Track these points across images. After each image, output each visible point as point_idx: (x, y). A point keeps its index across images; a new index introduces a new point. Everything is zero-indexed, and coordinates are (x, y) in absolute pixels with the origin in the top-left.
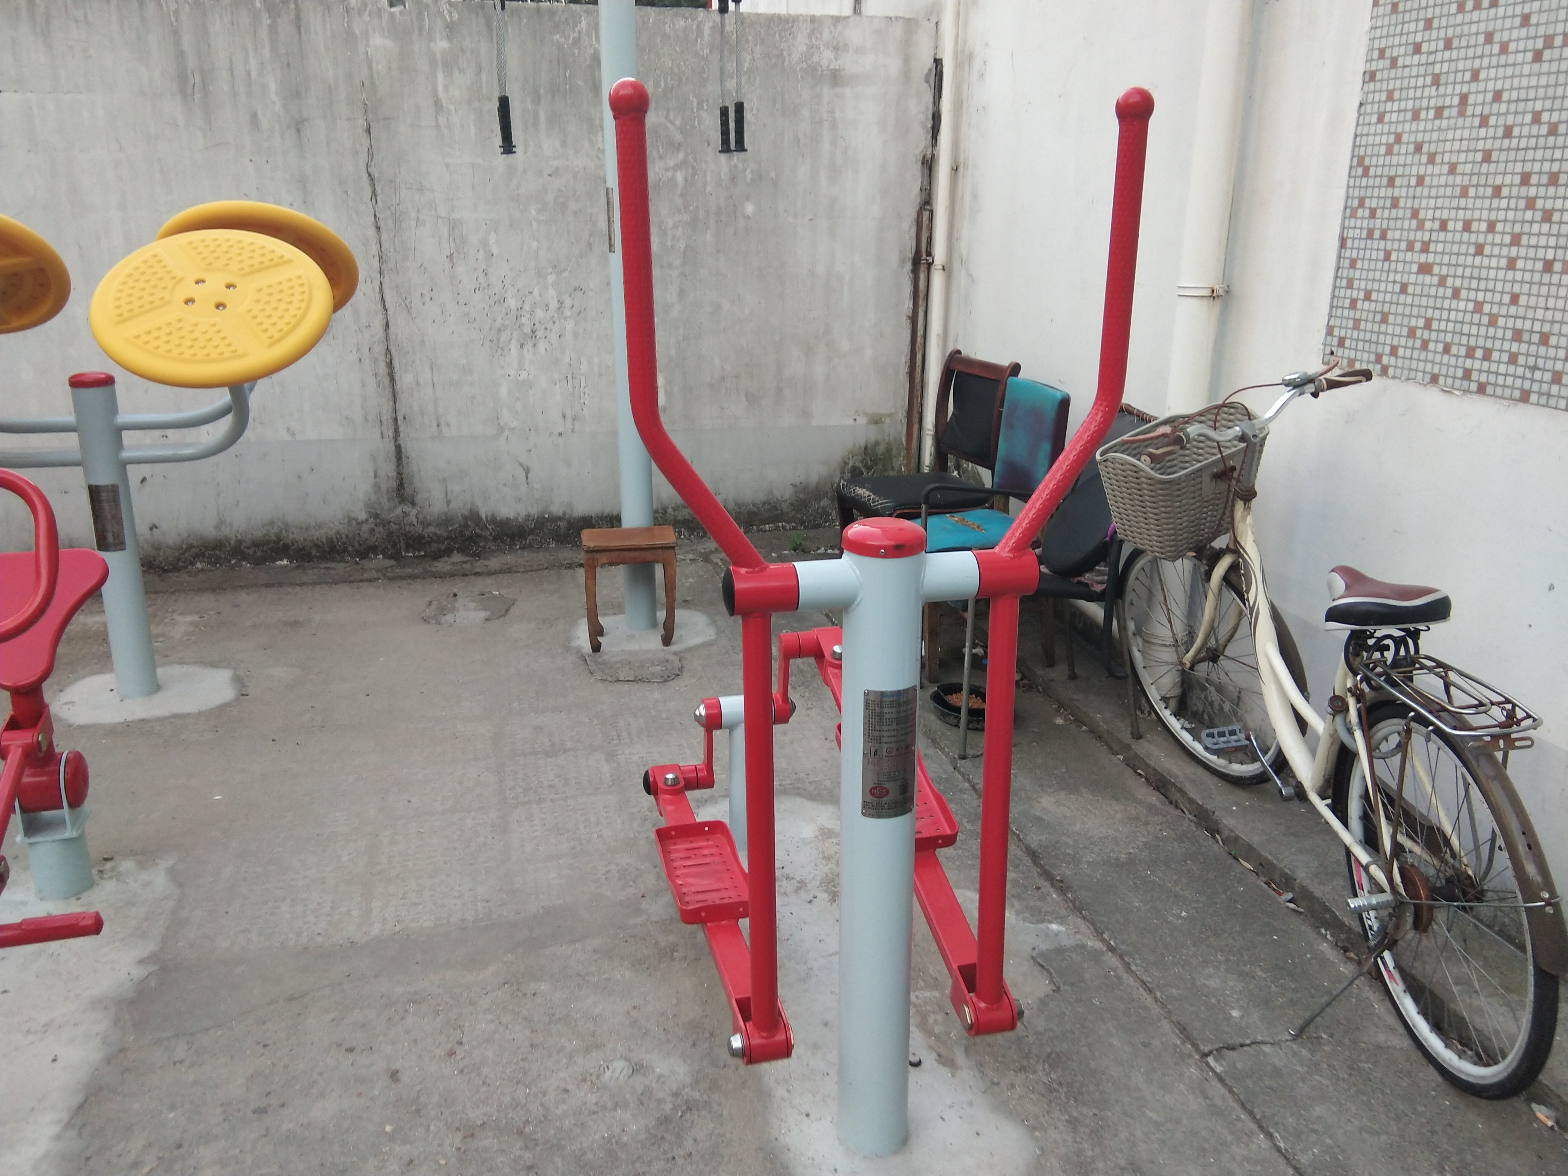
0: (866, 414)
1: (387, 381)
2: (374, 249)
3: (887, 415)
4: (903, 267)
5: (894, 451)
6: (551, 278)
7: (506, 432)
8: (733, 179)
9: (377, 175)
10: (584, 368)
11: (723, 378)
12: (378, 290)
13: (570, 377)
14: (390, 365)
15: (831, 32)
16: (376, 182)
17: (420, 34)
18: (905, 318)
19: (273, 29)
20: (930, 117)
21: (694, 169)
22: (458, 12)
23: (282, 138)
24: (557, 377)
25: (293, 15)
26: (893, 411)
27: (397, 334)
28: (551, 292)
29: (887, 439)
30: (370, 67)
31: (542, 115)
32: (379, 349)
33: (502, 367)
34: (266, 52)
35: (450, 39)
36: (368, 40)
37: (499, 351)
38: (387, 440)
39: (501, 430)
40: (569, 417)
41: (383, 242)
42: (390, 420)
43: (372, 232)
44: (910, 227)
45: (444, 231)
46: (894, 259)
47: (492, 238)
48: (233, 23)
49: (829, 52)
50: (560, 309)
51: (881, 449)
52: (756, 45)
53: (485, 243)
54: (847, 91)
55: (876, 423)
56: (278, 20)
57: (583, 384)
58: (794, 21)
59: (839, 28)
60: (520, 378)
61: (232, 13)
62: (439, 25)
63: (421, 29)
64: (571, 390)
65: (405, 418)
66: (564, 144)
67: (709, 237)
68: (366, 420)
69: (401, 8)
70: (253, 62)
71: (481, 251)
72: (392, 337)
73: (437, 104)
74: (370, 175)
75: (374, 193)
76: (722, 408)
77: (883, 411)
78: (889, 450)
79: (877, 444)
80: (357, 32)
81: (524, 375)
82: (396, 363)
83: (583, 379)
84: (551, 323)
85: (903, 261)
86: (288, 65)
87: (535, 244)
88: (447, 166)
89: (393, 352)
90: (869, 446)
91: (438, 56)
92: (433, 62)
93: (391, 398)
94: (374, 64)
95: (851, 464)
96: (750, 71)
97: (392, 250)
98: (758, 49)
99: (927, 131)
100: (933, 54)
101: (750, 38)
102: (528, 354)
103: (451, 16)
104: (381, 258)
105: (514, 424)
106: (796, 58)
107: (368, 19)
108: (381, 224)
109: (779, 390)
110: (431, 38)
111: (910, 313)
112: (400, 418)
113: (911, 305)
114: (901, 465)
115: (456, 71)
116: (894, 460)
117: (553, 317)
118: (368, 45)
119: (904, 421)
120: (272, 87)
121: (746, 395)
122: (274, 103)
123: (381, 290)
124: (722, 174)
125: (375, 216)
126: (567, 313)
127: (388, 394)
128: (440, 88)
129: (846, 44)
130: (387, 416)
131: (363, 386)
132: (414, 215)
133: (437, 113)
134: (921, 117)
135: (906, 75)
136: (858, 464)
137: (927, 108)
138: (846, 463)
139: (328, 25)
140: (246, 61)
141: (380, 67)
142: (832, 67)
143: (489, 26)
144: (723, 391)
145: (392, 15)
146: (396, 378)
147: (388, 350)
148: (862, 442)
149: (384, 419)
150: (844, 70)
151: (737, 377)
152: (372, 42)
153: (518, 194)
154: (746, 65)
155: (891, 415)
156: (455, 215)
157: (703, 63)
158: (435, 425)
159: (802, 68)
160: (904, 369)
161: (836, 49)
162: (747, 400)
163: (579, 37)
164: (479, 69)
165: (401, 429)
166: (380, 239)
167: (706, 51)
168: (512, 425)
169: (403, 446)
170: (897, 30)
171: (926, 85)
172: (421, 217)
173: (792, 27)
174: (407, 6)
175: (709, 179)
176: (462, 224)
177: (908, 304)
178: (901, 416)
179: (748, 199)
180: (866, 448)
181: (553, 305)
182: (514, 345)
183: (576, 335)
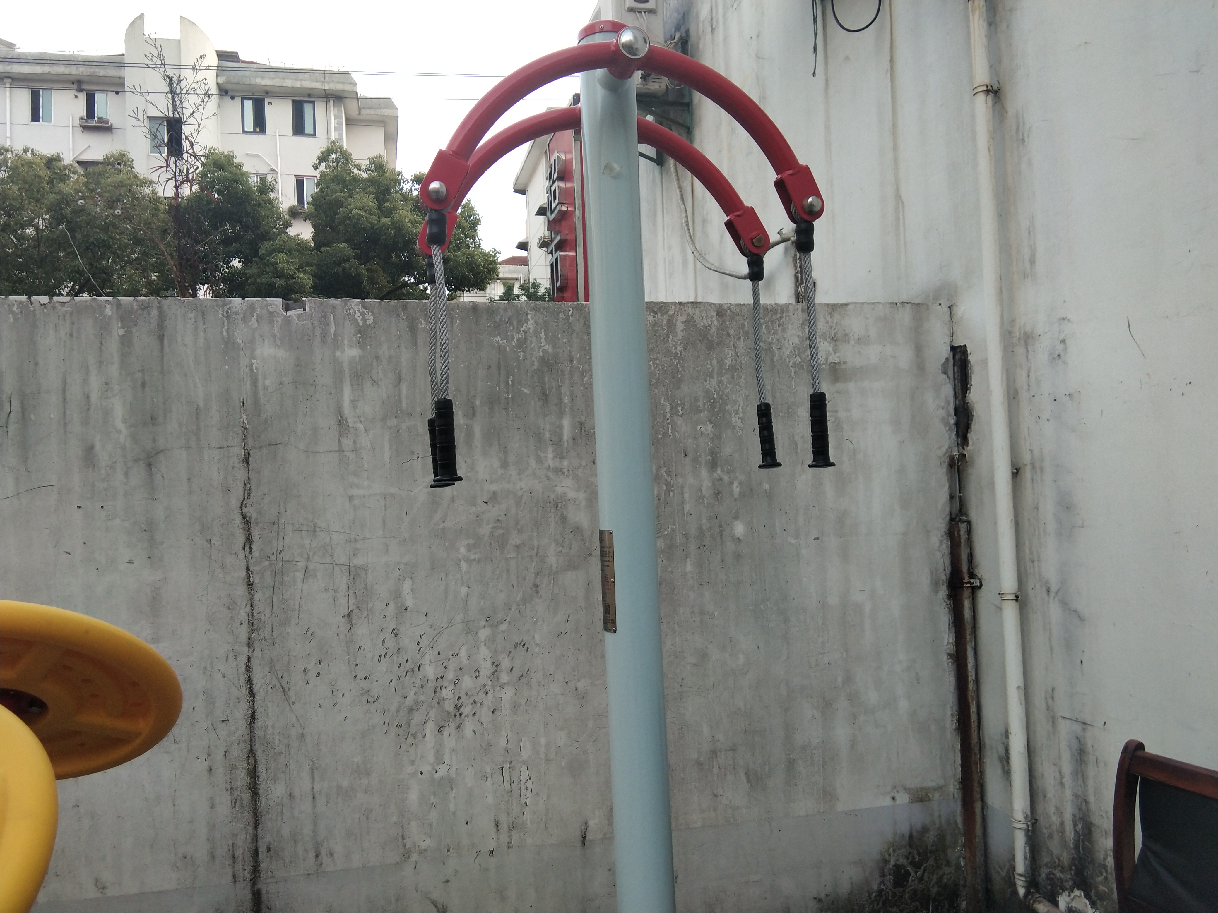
0: (906, 789)
1: (246, 797)
2: (243, 613)
3: (935, 789)
4: (936, 592)
5: (949, 838)
6: (484, 634)
7: (415, 857)
8: (717, 495)
9: (254, 515)
10: (526, 754)
11: (714, 753)
12: (243, 668)
13: (506, 766)
14: (253, 773)
15: (827, 322)
16: (252, 525)
17: (324, 342)
18: (945, 657)
19: (126, 341)
20: (952, 411)
21: (668, 484)
22: (373, 314)
23: (126, 474)
24: (488, 769)
25: (154, 322)
26: (942, 782)
27: (266, 727)
28: (484, 652)
29: (937, 822)
30: (255, 383)
31: (477, 430)
32: (239, 752)
33: (413, 762)
34: (114, 369)
35: (361, 345)
36: (253, 350)
37: (410, 740)
38: (240, 885)
39: (406, 855)
40: (504, 826)
41: (256, 602)
42: (248, 855)
43: (241, 590)
44: (941, 543)
45: (342, 581)
46: (924, 582)
47: (407, 586)
48: (71, 335)
49: (826, 344)
50: (495, 674)
51: (931, 836)
52: (739, 338)
53: (397, 594)
54: (851, 386)
55: (921, 800)
56: (134, 330)
57: (525, 777)
58: (783, 311)
59: (837, 316)
60: (437, 776)
61: (73, 323)
62: (349, 329)
63: (324, 335)
64: (507, 786)
65: (269, 849)
66: (505, 465)
67: (689, 568)
68: (213, 857)
69: (300, 311)
70: (95, 383)
71: (392, 606)
72: (259, 733)
73: (342, 422)
74: (244, 517)
75: (249, 540)
76: (715, 796)
77: (930, 784)
78: (941, 837)
79: (925, 830)
80: (240, 341)
81: (443, 771)
82: (261, 769)
83: (524, 768)
84: (482, 694)
85: (935, 584)
86: (143, 385)
87: (464, 590)
88: (351, 498)
89: (260, 755)
90: (915, 834)
91: (346, 366)
92: (338, 375)
93: (251, 820)
94: (260, 377)
95: (892, 863)
96: (733, 368)
97: (268, 612)
98: (741, 344)
99: (950, 429)
100: (948, 343)
101: (732, 332)
102: (449, 741)
103: (364, 320)
104: (251, 624)
105: (426, 843)
106: (788, 352)
107: (256, 325)
108: (256, 579)
109: (791, 764)
110: (337, 344)
111: (952, 649)
112: (262, 849)
113: (952, 639)
114: (959, 857)
115: (368, 384)
116: (949, 851)
117: (484, 686)
118: (253, 357)
119: (958, 795)
120: (119, 412)
121: (747, 774)
122: (119, 432)
123: (248, 669)
124: (704, 489)
125: (248, 569)
126: (504, 678)
127: (247, 816)
128: (346, 404)
129: (846, 335)
130: (243, 850)
131: (212, 807)
132: (301, 565)
133: (340, 435)
134: (942, 412)
135: (920, 366)
136: (902, 861)
137: (948, 403)
138: (886, 862)
139: (202, 334)
140: (86, 381)
141: (267, 382)
142: (831, 360)
143: (413, 329)
144: (716, 770)
145: (288, 320)
146: (260, 792)
147: (252, 752)
148: (904, 829)
149: (239, 853)
150: (845, 363)
151: (733, 749)
152: (258, 352)
153: (444, 529)
154: (728, 362)
155: (939, 788)
156: (358, 561)
157: (676, 362)
158: (312, 854)
159: (794, 363)
160: (950, 724)
161: (834, 340)
162: (749, 781)
163: (526, 339)
164: (399, 379)
165: (263, 866)
166: (252, 599)
167: (679, 348)
168: (423, 845)
169: (264, 891)
170: (905, 317)
171: (945, 376)
172: (311, 567)
173: (781, 318)
174: (308, 309)
175: (687, 496)
176: (366, 570)
177: (947, 639)
178: (953, 788)
179: (736, 518)
180: (911, 836)
181: (486, 668)
182: (431, 727)
183: (515, 706)
